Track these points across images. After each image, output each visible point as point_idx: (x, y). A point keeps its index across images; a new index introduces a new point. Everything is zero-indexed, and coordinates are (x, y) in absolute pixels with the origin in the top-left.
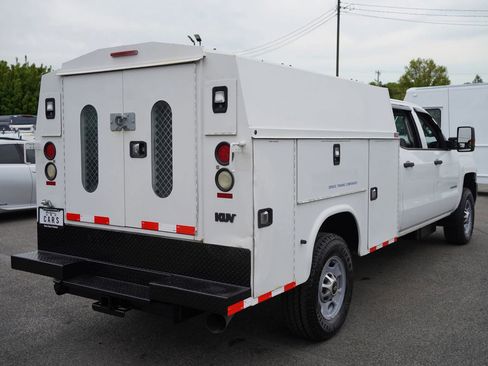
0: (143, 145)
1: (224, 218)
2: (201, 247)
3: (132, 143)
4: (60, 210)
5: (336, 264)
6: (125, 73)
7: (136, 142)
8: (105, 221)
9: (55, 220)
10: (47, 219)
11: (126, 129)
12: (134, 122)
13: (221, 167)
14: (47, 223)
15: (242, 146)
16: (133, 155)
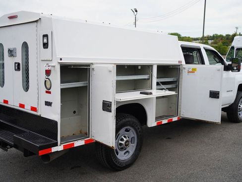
0: (19, 64)
1: (48, 104)
2: (39, 118)
5: (131, 131)
6: (13, 27)
7: (16, 63)
11: (13, 56)
12: (16, 53)
13: (47, 77)
15: (54, 66)
16: (15, 70)
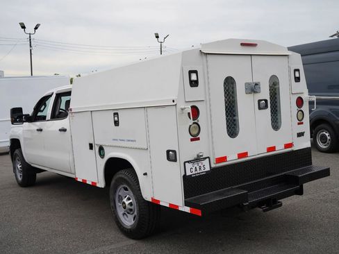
1: (301, 135)
3: (259, 101)
4: (206, 158)
7: (262, 100)
8: (245, 155)
9: (202, 168)
10: (194, 170)
11: (255, 92)
12: (260, 88)
13: (299, 109)
14: (194, 173)
16: (260, 108)
